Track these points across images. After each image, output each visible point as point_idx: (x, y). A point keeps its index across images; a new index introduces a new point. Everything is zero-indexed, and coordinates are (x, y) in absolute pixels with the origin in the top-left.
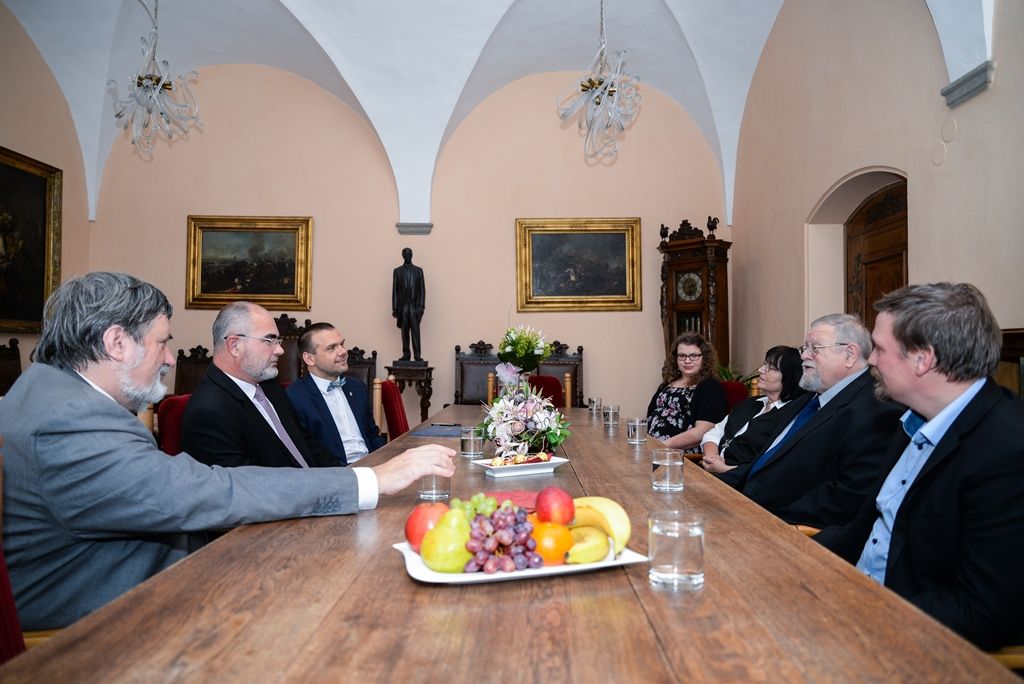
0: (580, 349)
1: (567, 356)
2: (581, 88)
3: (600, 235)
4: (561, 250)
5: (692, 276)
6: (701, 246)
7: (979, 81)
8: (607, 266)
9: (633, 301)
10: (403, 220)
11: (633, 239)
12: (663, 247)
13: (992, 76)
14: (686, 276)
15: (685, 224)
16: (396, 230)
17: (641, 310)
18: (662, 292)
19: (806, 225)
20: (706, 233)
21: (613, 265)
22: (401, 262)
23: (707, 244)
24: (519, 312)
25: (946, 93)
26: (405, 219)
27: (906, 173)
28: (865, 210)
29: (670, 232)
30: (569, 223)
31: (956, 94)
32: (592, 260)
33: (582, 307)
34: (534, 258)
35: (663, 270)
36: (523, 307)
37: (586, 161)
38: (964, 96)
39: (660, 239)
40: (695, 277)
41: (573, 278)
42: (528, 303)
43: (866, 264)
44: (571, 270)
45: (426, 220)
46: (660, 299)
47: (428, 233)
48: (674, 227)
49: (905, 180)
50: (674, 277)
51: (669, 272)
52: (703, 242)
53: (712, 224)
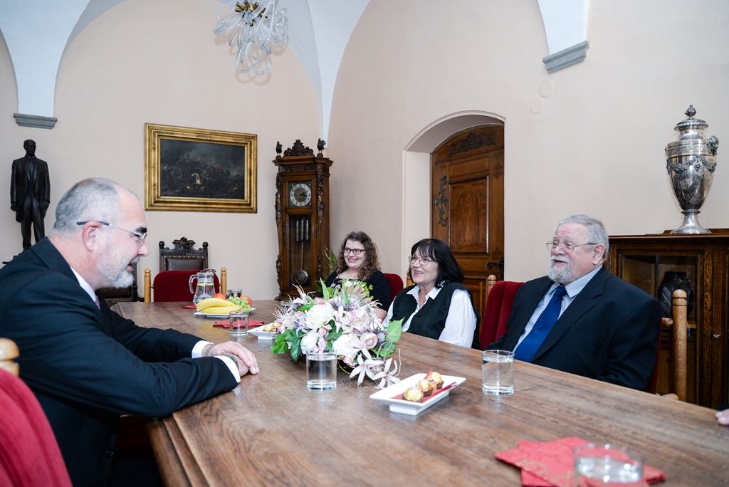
0: (206, 245)
1: (194, 252)
2: (235, 8)
3: (223, 146)
4: (188, 155)
5: (303, 186)
6: (312, 162)
7: (577, 55)
8: (229, 173)
9: (250, 204)
10: (22, 111)
11: (251, 152)
12: (278, 161)
13: (588, 52)
14: (298, 186)
15: (298, 143)
16: (14, 120)
17: (256, 212)
18: (277, 198)
19: (404, 152)
20: (316, 152)
21: (234, 173)
22: (22, 153)
23: (317, 161)
24: (147, 210)
25: (546, 61)
26: (24, 110)
27: (505, 118)
28: (449, 144)
29: (284, 149)
30: (195, 132)
31: (556, 63)
32: (215, 167)
33: (206, 208)
34: (163, 162)
35: (278, 180)
36: (151, 205)
37: (237, 76)
38: (562, 65)
39: (276, 154)
40: (305, 187)
41: (198, 182)
42: (156, 202)
43: (451, 184)
44: (197, 174)
45: (50, 115)
46: (275, 204)
47: (51, 127)
48: (288, 145)
49: (503, 123)
50: (287, 187)
51: (283, 182)
52: (314, 158)
53: (321, 145)
